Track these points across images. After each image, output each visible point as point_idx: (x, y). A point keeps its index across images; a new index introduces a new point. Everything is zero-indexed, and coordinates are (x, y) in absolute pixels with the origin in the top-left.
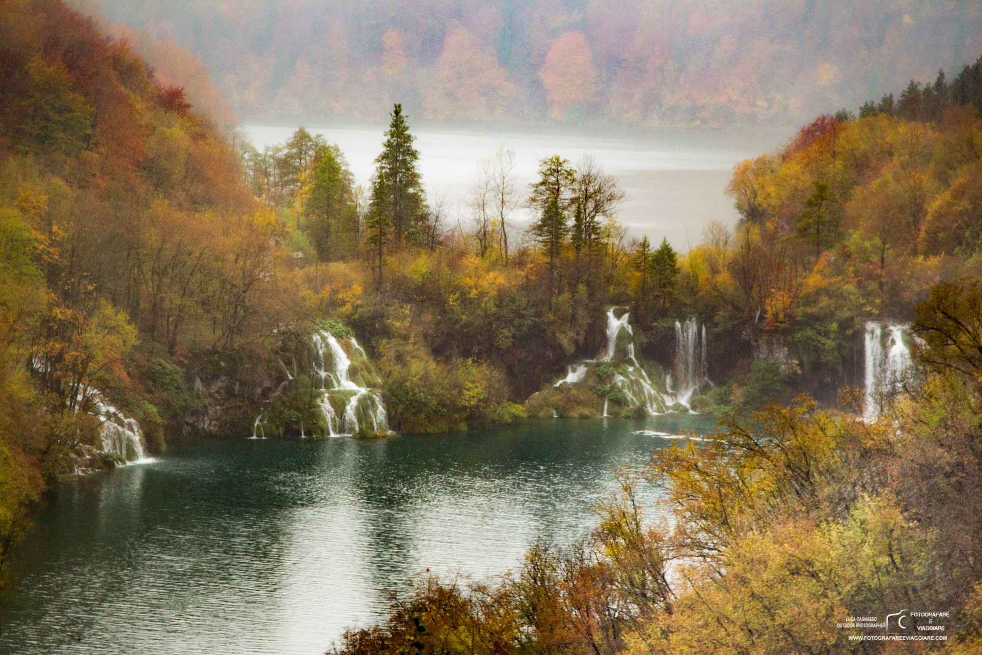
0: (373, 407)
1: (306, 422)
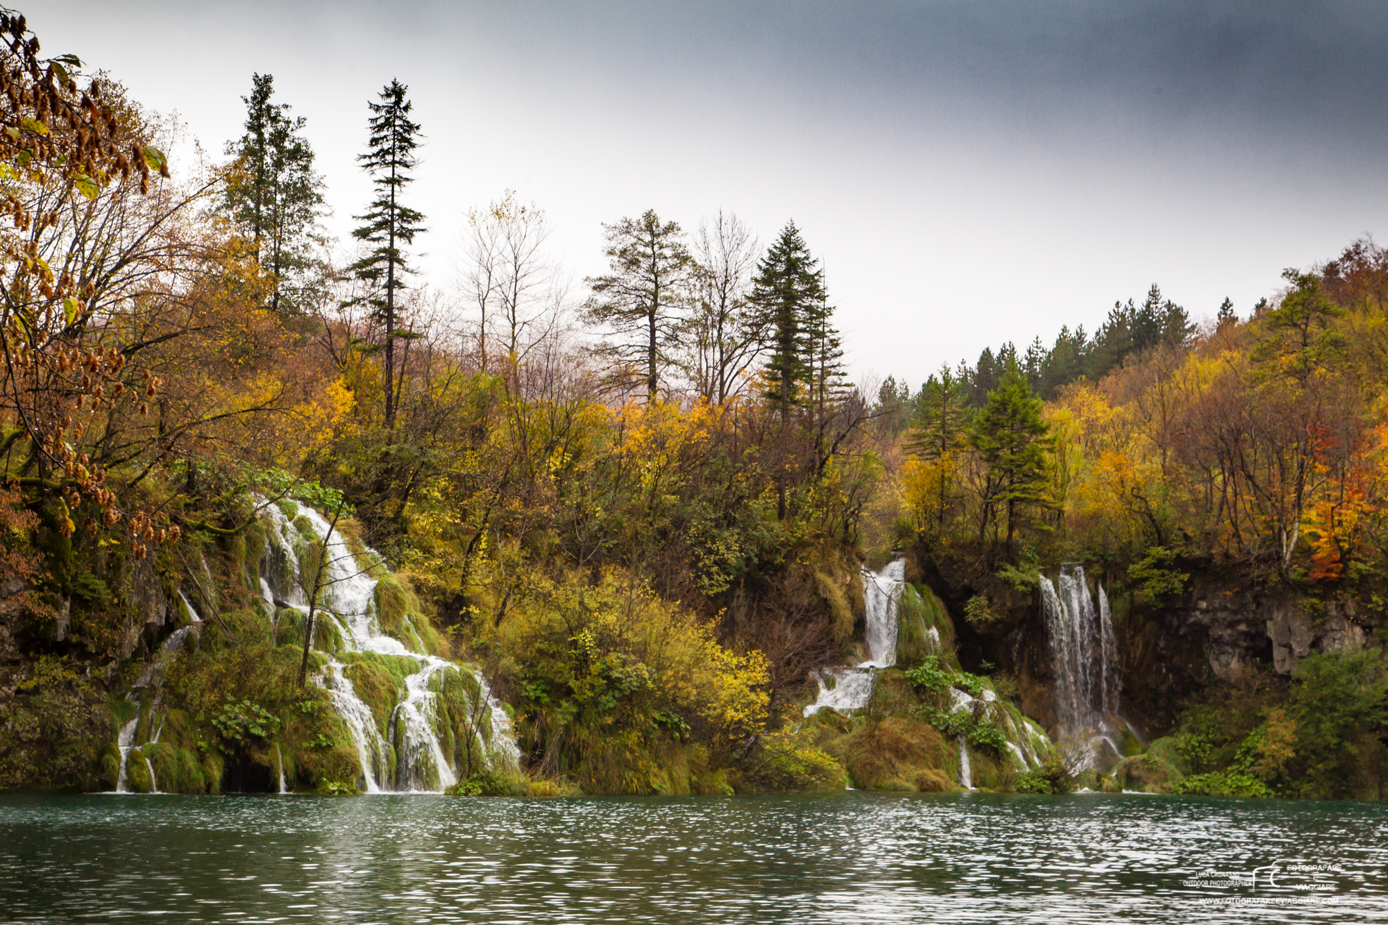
1: (290, 745)
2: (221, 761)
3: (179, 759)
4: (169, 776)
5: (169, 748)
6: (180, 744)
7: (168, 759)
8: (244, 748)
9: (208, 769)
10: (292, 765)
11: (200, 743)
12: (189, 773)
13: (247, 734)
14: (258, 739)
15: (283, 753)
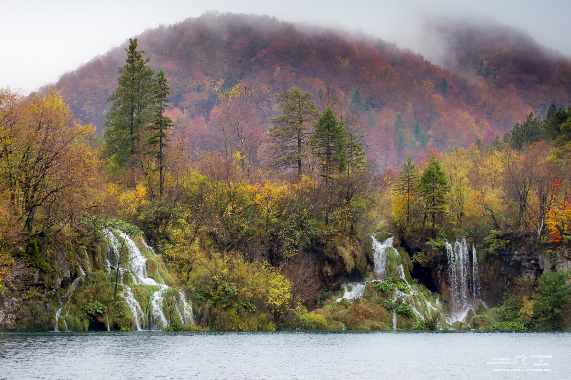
0: (178, 303)
1: (111, 316)
2: (88, 321)
3: (74, 321)
4: (71, 326)
5: (71, 317)
6: (75, 316)
7: (71, 321)
8: (96, 316)
9: (83, 323)
10: (112, 322)
11: (81, 315)
12: (77, 325)
13: (96, 312)
14: (100, 314)
15: (109, 318)
